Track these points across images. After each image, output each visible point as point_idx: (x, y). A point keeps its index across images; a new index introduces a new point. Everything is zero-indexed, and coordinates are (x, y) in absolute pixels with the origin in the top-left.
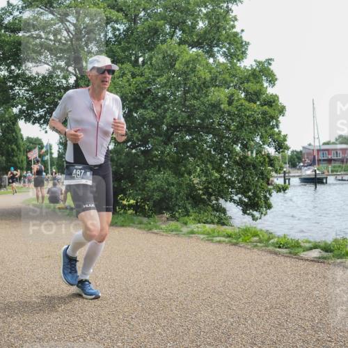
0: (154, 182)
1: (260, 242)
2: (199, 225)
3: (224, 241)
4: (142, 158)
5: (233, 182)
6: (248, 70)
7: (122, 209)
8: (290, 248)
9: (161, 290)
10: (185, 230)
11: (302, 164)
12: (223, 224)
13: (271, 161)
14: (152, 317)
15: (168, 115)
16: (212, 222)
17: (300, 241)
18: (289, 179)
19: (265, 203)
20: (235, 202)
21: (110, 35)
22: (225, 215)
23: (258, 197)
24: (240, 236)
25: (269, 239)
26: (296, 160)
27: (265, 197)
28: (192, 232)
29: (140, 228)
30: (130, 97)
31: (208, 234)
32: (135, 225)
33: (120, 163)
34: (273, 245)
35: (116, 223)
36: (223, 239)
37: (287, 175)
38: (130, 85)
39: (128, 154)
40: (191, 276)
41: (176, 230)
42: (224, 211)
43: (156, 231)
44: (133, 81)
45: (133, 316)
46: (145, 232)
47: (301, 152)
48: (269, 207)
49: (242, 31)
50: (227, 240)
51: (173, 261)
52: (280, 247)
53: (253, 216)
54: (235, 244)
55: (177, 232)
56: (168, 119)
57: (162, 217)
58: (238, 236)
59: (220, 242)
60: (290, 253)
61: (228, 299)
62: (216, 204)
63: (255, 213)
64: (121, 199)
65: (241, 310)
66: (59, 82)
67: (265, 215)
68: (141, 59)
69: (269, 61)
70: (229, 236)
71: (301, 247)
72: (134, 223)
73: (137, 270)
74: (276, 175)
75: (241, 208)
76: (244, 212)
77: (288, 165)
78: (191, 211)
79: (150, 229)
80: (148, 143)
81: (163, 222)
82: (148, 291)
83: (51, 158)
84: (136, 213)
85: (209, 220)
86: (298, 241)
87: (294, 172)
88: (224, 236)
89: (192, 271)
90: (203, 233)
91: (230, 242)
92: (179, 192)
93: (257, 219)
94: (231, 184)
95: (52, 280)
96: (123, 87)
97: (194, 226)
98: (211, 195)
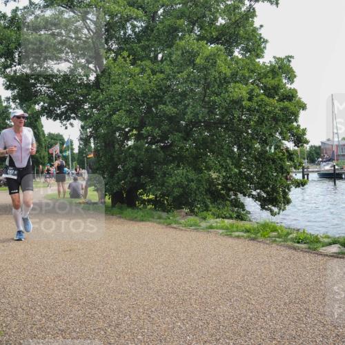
0: (174, 178)
1: (279, 237)
2: (218, 220)
3: (243, 236)
4: (162, 154)
5: (252, 178)
6: (267, 66)
7: (141, 204)
8: (309, 243)
9: (180, 284)
10: (204, 224)
11: (320, 159)
12: (242, 219)
13: (290, 155)
14: (171, 311)
15: (189, 110)
16: (231, 217)
17: (319, 236)
18: (308, 175)
19: (284, 198)
20: (253, 197)
21: (130, 32)
22: (244, 210)
23: (278, 193)
24: (259, 231)
25: (288, 234)
26: (315, 155)
27: (284, 192)
28: (211, 227)
29: (159, 223)
30: (150, 93)
31: (227, 229)
32: (154, 220)
33: (140, 159)
34: (293, 240)
35: (136, 218)
36: (241, 234)
37: (305, 170)
38: (150, 82)
39: (147, 150)
40: (210, 270)
41: (195, 225)
42: (242, 206)
43: (175, 226)
44: (153, 78)
45: (153, 309)
46: (164, 227)
47: (320, 147)
48: (288, 202)
49: (261, 26)
50: (245, 235)
51: (192, 255)
52: (298, 242)
53: (272, 211)
54: (253, 239)
55: (196, 227)
56: (189, 116)
57: (181, 212)
58: (256, 231)
59: (238, 237)
60: (309, 248)
61: (247, 294)
62: (234, 199)
63: (273, 208)
64: (140, 194)
65: (260, 304)
66: (80, 79)
67: (283, 210)
68: (160, 56)
69: (289, 58)
70: (248, 231)
71: (320, 242)
72: (153, 218)
73: (156, 264)
74: (294, 170)
75: (259, 203)
76: (263, 207)
77: (306, 161)
78: (211, 206)
79: (170, 224)
80: (167, 138)
81: (182, 216)
82: (168, 285)
83: (72, 154)
84: (155, 208)
85: (228, 215)
86: (317, 236)
87: (312, 168)
88: (243, 231)
89: (211, 266)
90: (222, 228)
91: (249, 237)
92: (199, 188)
93: (276, 214)
94: (249, 179)
95: (74, 273)
96: (143, 84)
97: (212, 221)
98: (230, 190)
